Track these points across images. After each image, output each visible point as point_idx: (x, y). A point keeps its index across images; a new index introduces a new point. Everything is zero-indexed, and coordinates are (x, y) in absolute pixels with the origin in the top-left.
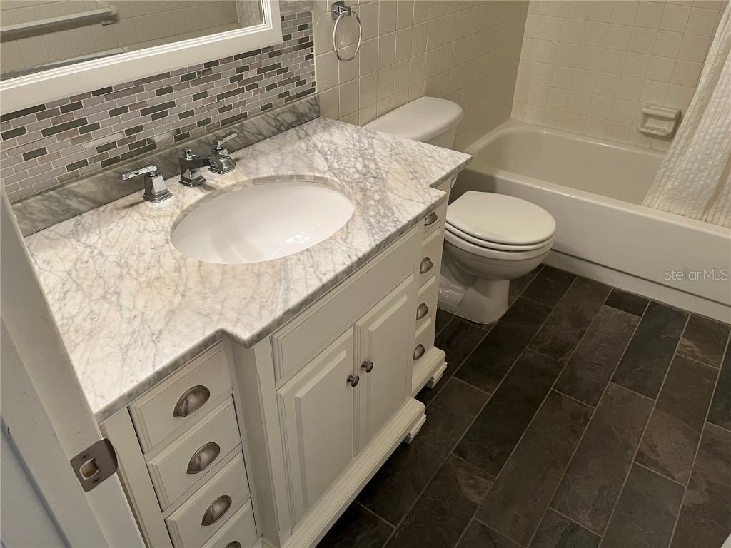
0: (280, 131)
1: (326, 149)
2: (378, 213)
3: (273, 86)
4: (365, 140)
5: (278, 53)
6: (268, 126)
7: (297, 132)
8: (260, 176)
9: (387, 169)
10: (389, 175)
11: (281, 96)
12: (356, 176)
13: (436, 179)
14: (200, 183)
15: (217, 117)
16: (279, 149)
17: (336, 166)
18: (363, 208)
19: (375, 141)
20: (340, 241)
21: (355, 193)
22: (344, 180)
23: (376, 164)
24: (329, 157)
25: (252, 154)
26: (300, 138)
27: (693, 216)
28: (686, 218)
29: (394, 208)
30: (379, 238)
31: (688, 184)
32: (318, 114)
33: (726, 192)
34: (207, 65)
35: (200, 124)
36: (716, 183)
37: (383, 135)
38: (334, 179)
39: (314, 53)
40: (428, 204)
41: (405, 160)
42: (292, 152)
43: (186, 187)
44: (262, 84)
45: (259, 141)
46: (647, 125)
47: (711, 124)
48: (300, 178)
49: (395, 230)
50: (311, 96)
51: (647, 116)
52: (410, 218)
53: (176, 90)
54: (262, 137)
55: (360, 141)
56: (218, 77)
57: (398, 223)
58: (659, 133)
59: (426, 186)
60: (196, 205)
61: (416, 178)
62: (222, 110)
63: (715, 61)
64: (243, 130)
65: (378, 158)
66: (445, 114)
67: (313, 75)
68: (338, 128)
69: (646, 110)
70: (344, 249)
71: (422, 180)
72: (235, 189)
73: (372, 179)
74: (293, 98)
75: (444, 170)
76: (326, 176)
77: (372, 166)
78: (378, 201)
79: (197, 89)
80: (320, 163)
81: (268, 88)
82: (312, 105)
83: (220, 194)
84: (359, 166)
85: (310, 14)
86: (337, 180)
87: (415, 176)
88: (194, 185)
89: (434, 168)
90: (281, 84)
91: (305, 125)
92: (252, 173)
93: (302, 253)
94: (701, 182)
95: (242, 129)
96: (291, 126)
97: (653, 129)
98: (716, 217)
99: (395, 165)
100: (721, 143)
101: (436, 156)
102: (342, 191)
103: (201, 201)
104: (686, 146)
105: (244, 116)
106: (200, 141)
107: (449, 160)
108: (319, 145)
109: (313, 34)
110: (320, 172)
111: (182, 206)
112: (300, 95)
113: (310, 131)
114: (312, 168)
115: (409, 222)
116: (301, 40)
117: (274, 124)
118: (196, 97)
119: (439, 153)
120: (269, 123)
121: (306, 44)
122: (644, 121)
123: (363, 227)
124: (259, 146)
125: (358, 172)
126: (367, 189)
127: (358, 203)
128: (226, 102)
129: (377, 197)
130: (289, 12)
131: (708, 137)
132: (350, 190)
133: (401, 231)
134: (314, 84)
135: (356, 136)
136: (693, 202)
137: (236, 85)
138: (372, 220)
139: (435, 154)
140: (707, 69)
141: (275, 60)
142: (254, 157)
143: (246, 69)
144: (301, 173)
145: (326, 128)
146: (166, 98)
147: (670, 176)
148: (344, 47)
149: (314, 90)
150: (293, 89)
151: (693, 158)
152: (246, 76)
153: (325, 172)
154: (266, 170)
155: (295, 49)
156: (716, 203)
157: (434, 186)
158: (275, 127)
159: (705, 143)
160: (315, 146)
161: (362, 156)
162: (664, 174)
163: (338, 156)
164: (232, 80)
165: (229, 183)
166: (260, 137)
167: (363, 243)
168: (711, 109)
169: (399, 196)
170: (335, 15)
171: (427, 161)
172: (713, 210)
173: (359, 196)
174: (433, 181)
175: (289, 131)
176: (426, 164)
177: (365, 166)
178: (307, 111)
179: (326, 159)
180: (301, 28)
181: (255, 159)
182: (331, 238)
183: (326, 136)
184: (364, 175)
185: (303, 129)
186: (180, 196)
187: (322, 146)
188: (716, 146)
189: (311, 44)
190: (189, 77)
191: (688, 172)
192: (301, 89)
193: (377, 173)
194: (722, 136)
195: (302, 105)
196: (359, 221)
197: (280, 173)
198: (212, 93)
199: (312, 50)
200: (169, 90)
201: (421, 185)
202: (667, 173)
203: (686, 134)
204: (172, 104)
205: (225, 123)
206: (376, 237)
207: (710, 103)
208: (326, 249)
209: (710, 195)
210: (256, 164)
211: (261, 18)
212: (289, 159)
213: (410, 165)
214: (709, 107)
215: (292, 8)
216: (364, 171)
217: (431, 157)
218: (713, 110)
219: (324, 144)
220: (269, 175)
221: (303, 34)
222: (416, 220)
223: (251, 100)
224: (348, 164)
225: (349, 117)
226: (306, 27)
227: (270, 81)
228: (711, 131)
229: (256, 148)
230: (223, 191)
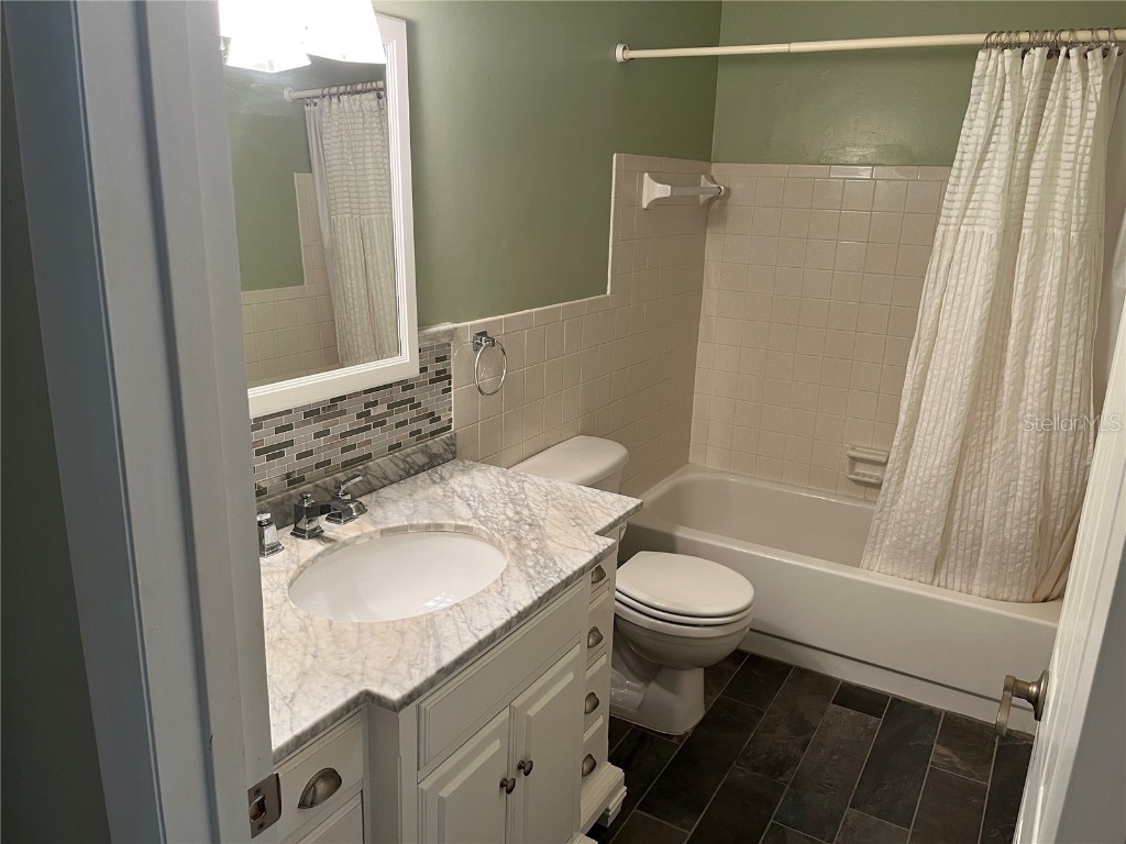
0: (409, 475)
1: (468, 495)
2: (537, 563)
3: (405, 423)
4: (514, 484)
5: (412, 387)
6: (396, 469)
7: (430, 475)
8: (390, 526)
9: (543, 516)
10: (547, 522)
11: (412, 434)
12: (507, 523)
13: (603, 526)
14: (317, 534)
15: (338, 458)
16: (410, 495)
17: (481, 512)
18: (519, 558)
19: (525, 484)
20: (495, 594)
21: (508, 543)
22: (493, 528)
23: (530, 510)
24: (472, 503)
25: (377, 501)
26: (434, 482)
27: (923, 579)
28: (915, 583)
29: (556, 558)
30: (541, 590)
31: (908, 539)
32: (454, 455)
33: (953, 547)
34: (333, 400)
35: (318, 466)
36: (939, 537)
37: (535, 478)
38: (481, 527)
39: (452, 386)
40: (596, 553)
41: (565, 506)
42: (425, 499)
43: (300, 540)
44: (391, 421)
45: (384, 486)
46: (857, 470)
47: (919, 466)
48: (438, 528)
49: (559, 581)
50: (447, 435)
51: (854, 460)
52: (576, 568)
53: (297, 427)
54: (387, 482)
55: (508, 485)
56: (343, 412)
57: (562, 573)
58: (872, 481)
59: (591, 533)
60: (314, 560)
61: (578, 524)
62: (344, 450)
63: (912, 394)
64: (367, 473)
65: (532, 505)
66: (608, 455)
67: (450, 410)
68: (480, 470)
69: (854, 454)
70: (502, 602)
71: (586, 527)
72: (359, 542)
73: (527, 527)
74: (426, 436)
75: (610, 516)
76: (470, 524)
77: (526, 512)
78: (536, 550)
79: (319, 426)
80: (462, 510)
81: (398, 425)
82: (447, 445)
83: (342, 547)
84: (510, 514)
85: (449, 345)
86: (484, 528)
87: (577, 522)
88: (310, 538)
89: (599, 514)
90: (413, 420)
91: (439, 468)
92: (379, 523)
93: (451, 608)
94: (922, 537)
95: (365, 473)
96: (422, 469)
97: (864, 475)
98: (950, 580)
99: (552, 511)
100: (936, 487)
101: (600, 501)
102: (491, 541)
103: (320, 555)
104: (898, 493)
105: (369, 457)
106: (317, 486)
107: (616, 506)
108: (459, 490)
109: (452, 366)
110: (463, 520)
111: (298, 561)
112: (433, 434)
113: (446, 474)
114: (453, 516)
115: (575, 572)
116: (437, 373)
117: (402, 466)
118: (317, 435)
119: (603, 497)
120: (397, 465)
121: (442, 376)
122: (852, 468)
123: (521, 578)
124: (384, 492)
125: (509, 519)
126: (521, 538)
127: (513, 554)
128: (350, 440)
129: (534, 546)
130: (427, 344)
131: (919, 482)
132: (502, 540)
133: (566, 583)
134: (450, 420)
135: (503, 480)
136: (918, 561)
137: (363, 423)
138: (531, 571)
139: (598, 499)
140: (905, 404)
141: (408, 394)
142: (379, 504)
143: (375, 404)
144: (439, 522)
145: (464, 471)
146: (284, 437)
147: (886, 530)
148: (486, 381)
149: (450, 427)
150: (426, 426)
151: (908, 507)
152: (374, 412)
153: (469, 520)
154: (396, 521)
155: (432, 381)
156: (946, 562)
157: (601, 533)
158: (404, 470)
159: (917, 489)
160: (454, 491)
161: (512, 501)
162: (878, 527)
163: (483, 502)
164: (359, 416)
165: (353, 534)
166: (387, 481)
167: (524, 597)
168: (917, 449)
169: (559, 544)
170: (477, 346)
171: (591, 507)
172: (943, 571)
173: (513, 545)
174: (599, 529)
175: (420, 475)
176: (589, 510)
177: (517, 513)
178: (442, 451)
179: (469, 505)
180: (438, 360)
181: (382, 507)
182: (484, 591)
183: (466, 480)
184: (517, 522)
185: (436, 473)
186: (294, 549)
187: (463, 491)
188: (931, 492)
189: (450, 377)
190: (312, 413)
191: (904, 524)
192: (435, 426)
193: (533, 521)
194: (934, 480)
195: (436, 445)
196: (515, 573)
197: (415, 522)
198: (335, 430)
199: (450, 383)
200: (290, 427)
201: (586, 532)
202: (882, 527)
203: (895, 479)
204: (290, 443)
205: (346, 465)
206: (537, 589)
207: (915, 442)
208: (479, 604)
209: (936, 552)
210: (385, 514)
211: (398, 351)
212: (424, 507)
213: (571, 511)
214: (914, 447)
215: (431, 339)
216: (517, 517)
217: (594, 502)
218: (919, 450)
219: (465, 489)
220: (401, 524)
221: (440, 366)
222: (582, 571)
223: (379, 438)
224: (497, 510)
225: (490, 458)
226: (444, 358)
227: (401, 417)
228: (921, 474)
229: (381, 495)
230: (345, 544)
